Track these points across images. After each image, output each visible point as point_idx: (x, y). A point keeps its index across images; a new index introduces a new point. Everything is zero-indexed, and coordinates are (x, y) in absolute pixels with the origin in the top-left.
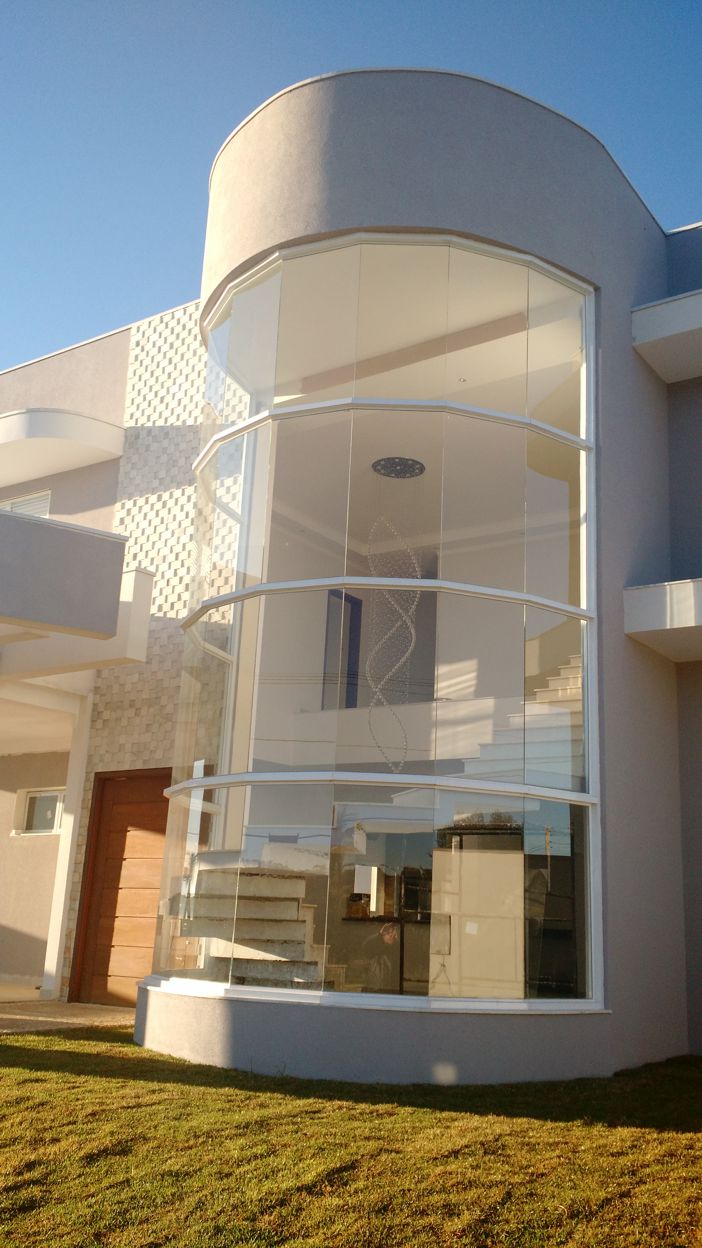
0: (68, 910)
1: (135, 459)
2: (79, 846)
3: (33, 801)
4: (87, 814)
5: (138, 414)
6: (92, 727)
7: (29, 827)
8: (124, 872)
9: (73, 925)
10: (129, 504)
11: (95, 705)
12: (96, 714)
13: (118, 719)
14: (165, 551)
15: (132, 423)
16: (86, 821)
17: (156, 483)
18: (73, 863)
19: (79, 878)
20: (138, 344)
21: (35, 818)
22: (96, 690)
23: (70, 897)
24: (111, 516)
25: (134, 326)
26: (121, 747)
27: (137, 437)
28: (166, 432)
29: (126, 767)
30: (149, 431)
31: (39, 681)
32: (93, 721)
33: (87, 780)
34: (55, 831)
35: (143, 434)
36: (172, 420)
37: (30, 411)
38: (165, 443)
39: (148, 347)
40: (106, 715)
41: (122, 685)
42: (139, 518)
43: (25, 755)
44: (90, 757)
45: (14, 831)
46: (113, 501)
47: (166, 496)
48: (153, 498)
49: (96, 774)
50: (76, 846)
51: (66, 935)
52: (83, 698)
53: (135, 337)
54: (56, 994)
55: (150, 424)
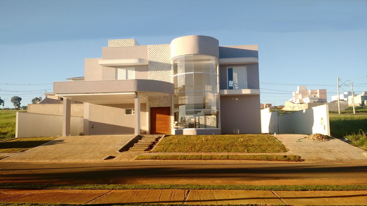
1: (151, 65)
2: (149, 116)
5: (150, 59)
6: (149, 101)
7: (128, 113)
10: (151, 72)
11: (149, 99)
13: (154, 101)
16: (150, 113)
17: (155, 70)
20: (149, 49)
24: (148, 73)
26: (155, 104)
27: (151, 62)
28: (156, 63)
29: (156, 107)
30: (153, 62)
33: (149, 108)
35: (152, 62)
36: (157, 61)
37: (139, 59)
38: (157, 64)
39: (151, 49)
40: (151, 100)
42: (153, 74)
43: (125, 104)
44: (149, 105)
45: (125, 114)
46: (147, 71)
47: (157, 72)
48: (155, 72)
49: (151, 107)
53: (149, 47)
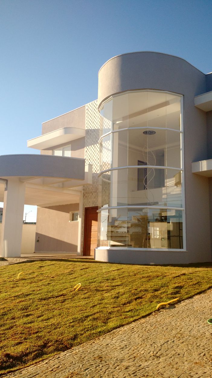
0: (81, 237)
1: (88, 137)
2: (83, 223)
3: (73, 214)
4: (84, 216)
5: (88, 126)
6: (83, 198)
7: (73, 220)
8: (92, 228)
9: (83, 240)
10: (88, 147)
11: (84, 193)
12: (84, 195)
13: (89, 196)
14: (96, 158)
15: (87, 128)
16: (84, 218)
17: (93, 142)
18: (82, 227)
19: (83, 230)
21: (74, 218)
22: (84, 190)
23: (82, 234)
24: (84, 151)
25: (86, 105)
26: (90, 202)
27: (88, 132)
28: (94, 130)
29: (91, 206)
31: (71, 189)
32: (83, 197)
33: (83, 209)
34: (78, 221)
35: (90, 131)
36: (95, 127)
37: (65, 128)
38: (94, 133)
39: (89, 110)
40: (86, 195)
41: (89, 188)
42: (90, 150)
43: (71, 204)
44: (83, 204)
45: (70, 221)
46: (84, 147)
48: (93, 146)
49: (85, 208)
50: (82, 223)
51: (81, 242)
52: (81, 192)
53: (86, 108)
54: (80, 254)
55: (91, 129)
